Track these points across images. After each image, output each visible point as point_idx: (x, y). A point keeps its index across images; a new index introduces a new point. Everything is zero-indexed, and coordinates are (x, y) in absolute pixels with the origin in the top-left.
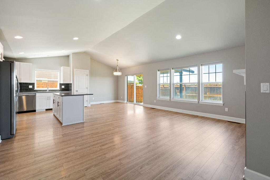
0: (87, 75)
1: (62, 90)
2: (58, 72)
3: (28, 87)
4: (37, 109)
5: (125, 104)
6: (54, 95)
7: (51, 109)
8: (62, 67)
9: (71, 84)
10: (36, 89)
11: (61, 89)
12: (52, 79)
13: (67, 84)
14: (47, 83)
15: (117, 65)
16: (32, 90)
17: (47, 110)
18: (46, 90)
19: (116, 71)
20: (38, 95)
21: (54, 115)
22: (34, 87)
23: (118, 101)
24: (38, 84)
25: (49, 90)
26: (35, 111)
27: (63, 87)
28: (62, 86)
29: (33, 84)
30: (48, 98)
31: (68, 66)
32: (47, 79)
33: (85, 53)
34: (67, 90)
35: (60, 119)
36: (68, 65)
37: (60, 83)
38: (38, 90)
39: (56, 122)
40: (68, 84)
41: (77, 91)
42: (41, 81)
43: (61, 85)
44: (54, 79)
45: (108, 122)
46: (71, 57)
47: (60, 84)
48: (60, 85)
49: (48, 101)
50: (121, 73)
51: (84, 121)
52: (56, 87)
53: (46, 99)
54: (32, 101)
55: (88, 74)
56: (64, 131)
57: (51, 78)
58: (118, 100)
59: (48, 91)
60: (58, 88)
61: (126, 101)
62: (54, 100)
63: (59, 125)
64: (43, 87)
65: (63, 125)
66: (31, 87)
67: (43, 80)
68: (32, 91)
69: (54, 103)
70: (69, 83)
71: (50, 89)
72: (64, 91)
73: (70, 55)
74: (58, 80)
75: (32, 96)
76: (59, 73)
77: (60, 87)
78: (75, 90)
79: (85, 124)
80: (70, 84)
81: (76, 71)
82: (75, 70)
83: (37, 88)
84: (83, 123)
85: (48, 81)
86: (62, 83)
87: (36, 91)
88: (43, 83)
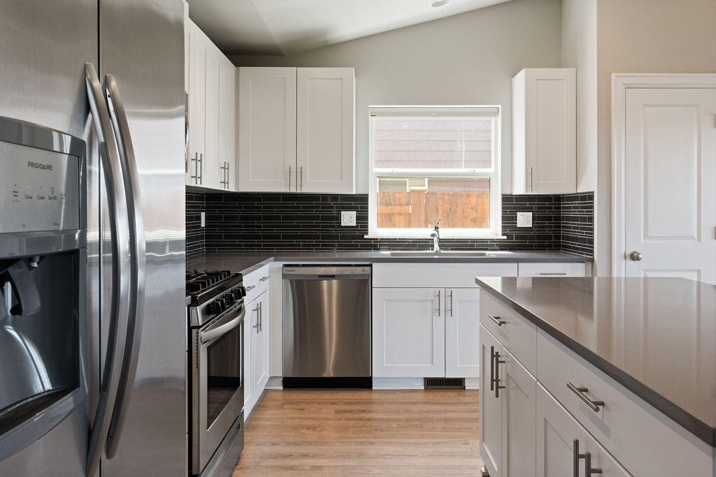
1: (518, 241)
2: (495, 113)
3: (339, 218)
7: (459, 382)
8: (521, 75)
9: (590, 196)
10: (375, 230)
11: (509, 237)
12: (457, 163)
13: (552, 198)
16: (354, 237)
18: (424, 244)
22: (363, 219)
24: (387, 204)
25: (441, 241)
27: (524, 220)
28: (519, 214)
29: (359, 203)
31: (559, 64)
37: (508, 192)
38: (382, 240)
40: (558, 198)
41: (634, 257)
43: (512, 204)
44: (469, 163)
47: (507, 199)
48: (504, 209)
49: (439, 321)
53: (429, 304)
57: (449, 163)
59: (436, 248)
60: (493, 229)
64: (409, 221)
66: (349, 218)
68: (355, 248)
71: (447, 233)
72: (529, 248)
74: (493, 170)
75: (354, 278)
76: (496, 123)
77: (504, 219)
78: (619, 249)
80: (580, 198)
81: (628, 88)
82: (618, 82)
83: (380, 225)
85: (433, 181)
86: (519, 189)
87: (375, 244)
88: (409, 193)
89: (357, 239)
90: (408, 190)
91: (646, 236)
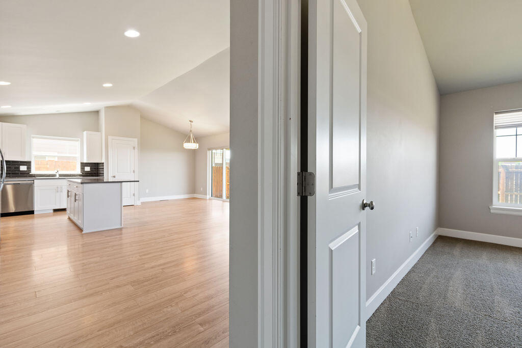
0: (134, 148)
1: (85, 174)
2: (78, 141)
3: (19, 168)
4: (37, 208)
5: (208, 201)
6: (70, 183)
7: (64, 210)
8: (85, 132)
9: (103, 163)
10: (33, 171)
11: (83, 173)
12: (66, 153)
13: (95, 163)
14: (56, 162)
15: (191, 131)
17: (55, 210)
18: (54, 175)
19: (188, 141)
20: (37, 183)
21: (69, 218)
22: (29, 168)
23: (196, 196)
24: (39, 164)
25: (59, 174)
26: (32, 212)
27: (87, 169)
28: (85, 167)
29: (28, 164)
30: (58, 190)
31: (98, 131)
32: (56, 154)
33: (130, 107)
34: (94, 175)
35: (79, 223)
36: (97, 129)
37: (82, 161)
38: (37, 174)
39: (73, 228)
40: (98, 164)
41: (114, 177)
42: (44, 157)
43: (83, 165)
44: (69, 153)
45: (164, 227)
46: (102, 115)
47: (82, 163)
48: (81, 166)
49: (58, 195)
50: (198, 144)
51: (123, 226)
52: (74, 170)
53: (54, 190)
54: (25, 194)
55: (136, 146)
56: (85, 240)
58: (195, 193)
59: (57, 176)
60: (78, 171)
61: (209, 196)
62: (68, 191)
63: (77, 232)
64: (47, 169)
65: (83, 232)
66: (23, 168)
67: (49, 156)
68: (26, 177)
69: (68, 196)
70: (99, 162)
71: (61, 172)
72: (89, 176)
73: (100, 110)
74: (78, 155)
75: (27, 184)
76: (79, 143)
77: (81, 169)
78: (111, 175)
79: (123, 230)
80: (101, 164)
81: (112, 139)
82: (110, 138)
83: (36, 170)
84: (121, 229)
85: (59, 157)
86: (85, 161)
87: (34, 176)
88: (48, 161)
89: (27, 174)
90: (47, 160)
91: (117, 172)
